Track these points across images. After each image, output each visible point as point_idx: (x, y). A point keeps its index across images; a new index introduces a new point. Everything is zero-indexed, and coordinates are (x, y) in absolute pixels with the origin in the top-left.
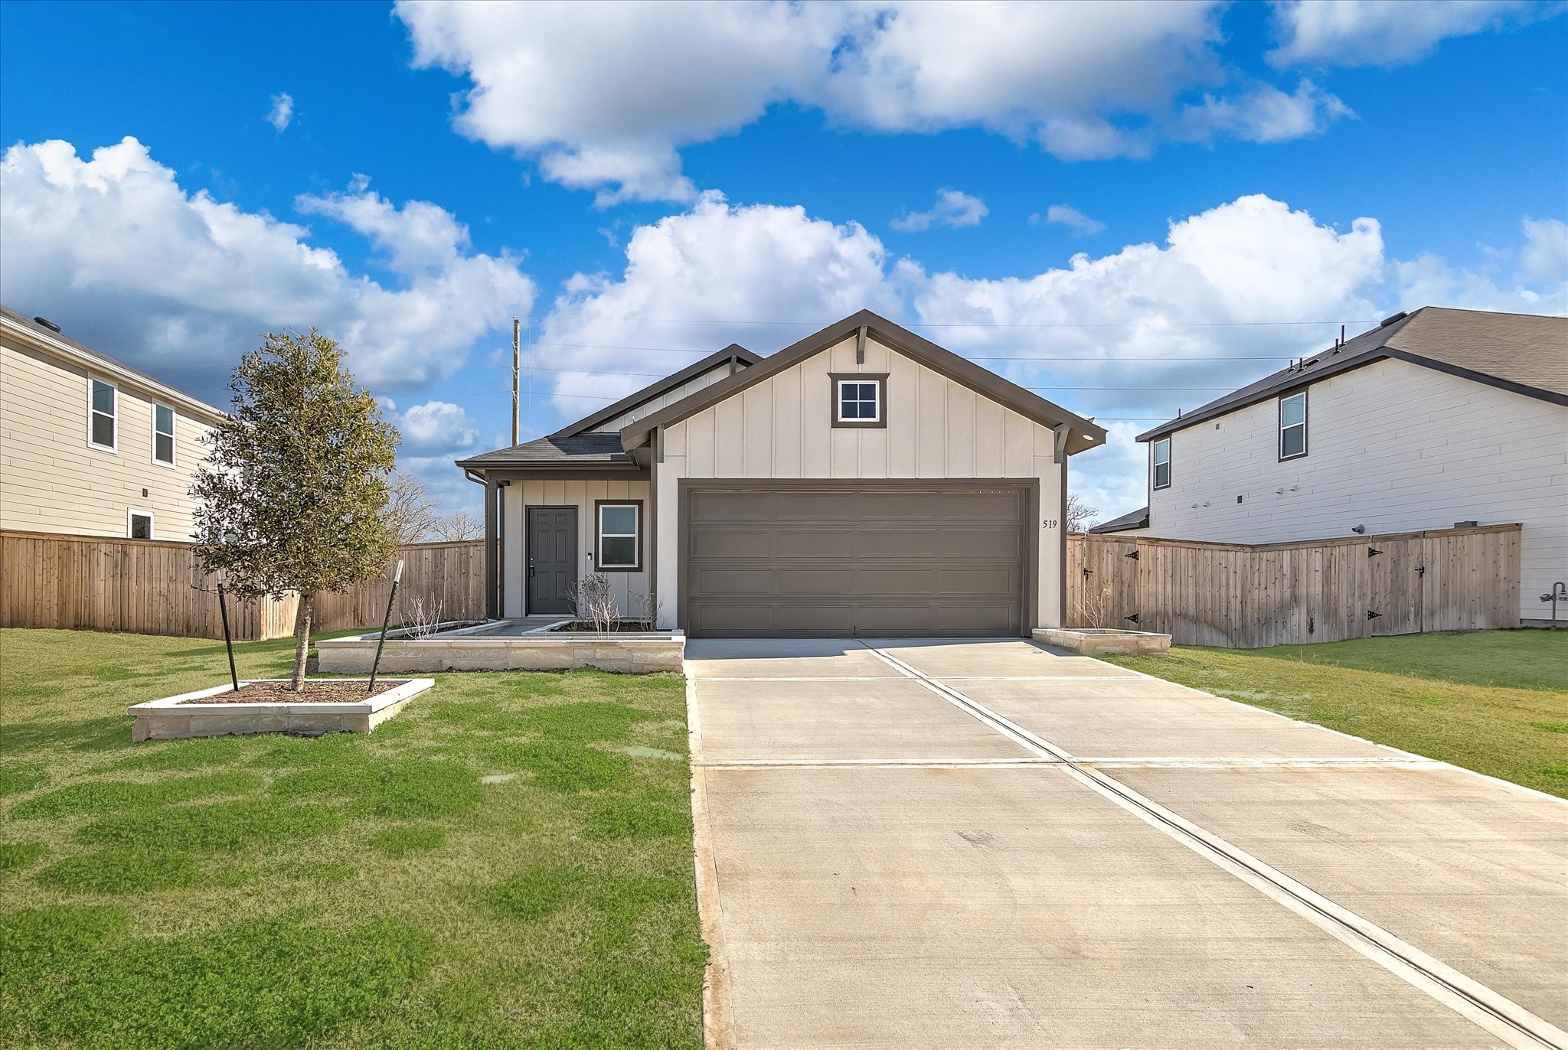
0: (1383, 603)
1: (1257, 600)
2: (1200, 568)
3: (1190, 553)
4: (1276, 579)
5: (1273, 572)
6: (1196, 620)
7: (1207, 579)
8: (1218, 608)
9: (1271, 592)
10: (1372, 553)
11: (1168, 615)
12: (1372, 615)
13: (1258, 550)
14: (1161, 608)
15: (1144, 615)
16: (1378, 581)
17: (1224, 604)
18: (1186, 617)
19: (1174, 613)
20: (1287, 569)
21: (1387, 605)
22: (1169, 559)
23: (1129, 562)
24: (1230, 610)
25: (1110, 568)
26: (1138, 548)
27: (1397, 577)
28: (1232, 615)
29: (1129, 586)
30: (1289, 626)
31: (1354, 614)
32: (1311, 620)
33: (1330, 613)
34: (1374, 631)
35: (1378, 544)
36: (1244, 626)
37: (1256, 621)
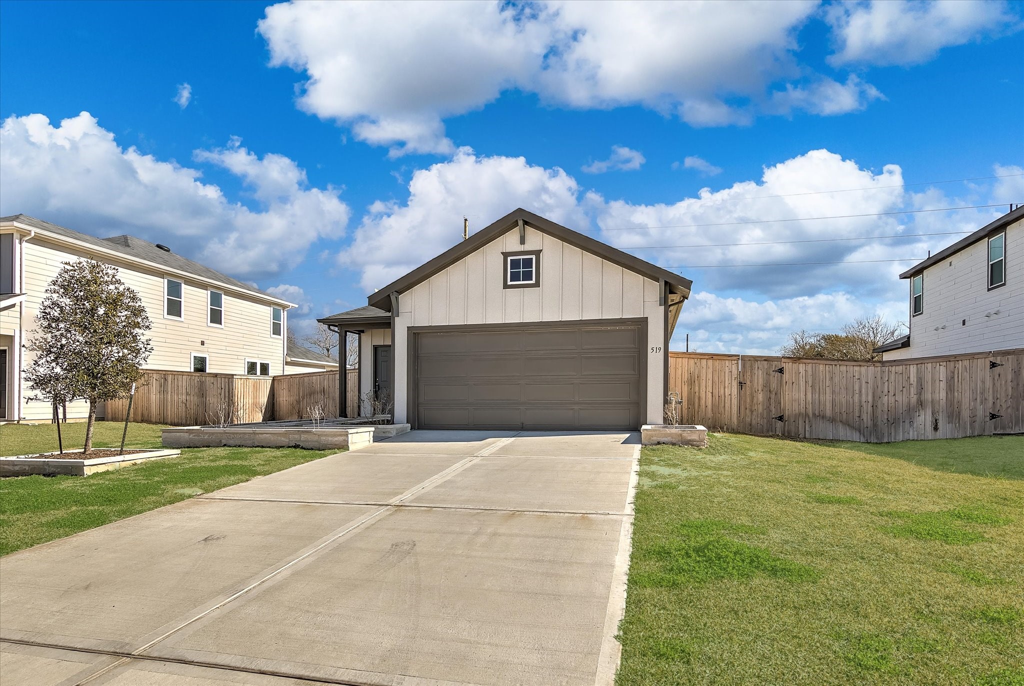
0: (1004, 406)
1: (886, 404)
2: (836, 380)
3: (827, 368)
4: (903, 387)
5: (901, 381)
6: (833, 420)
7: (843, 388)
8: (851, 410)
9: (899, 397)
10: (993, 365)
11: (809, 417)
12: (993, 416)
13: (888, 364)
14: (803, 411)
15: (788, 415)
16: (999, 389)
17: (857, 408)
18: (824, 417)
19: (814, 414)
20: (913, 379)
21: (1008, 408)
22: (810, 373)
23: (776, 376)
24: (862, 412)
25: (761, 380)
26: (783, 365)
27: (1018, 384)
28: (864, 417)
29: (776, 394)
30: (915, 425)
31: (976, 416)
32: (936, 420)
33: (954, 414)
34: (995, 429)
35: (999, 358)
36: (875, 425)
37: (885, 421)
